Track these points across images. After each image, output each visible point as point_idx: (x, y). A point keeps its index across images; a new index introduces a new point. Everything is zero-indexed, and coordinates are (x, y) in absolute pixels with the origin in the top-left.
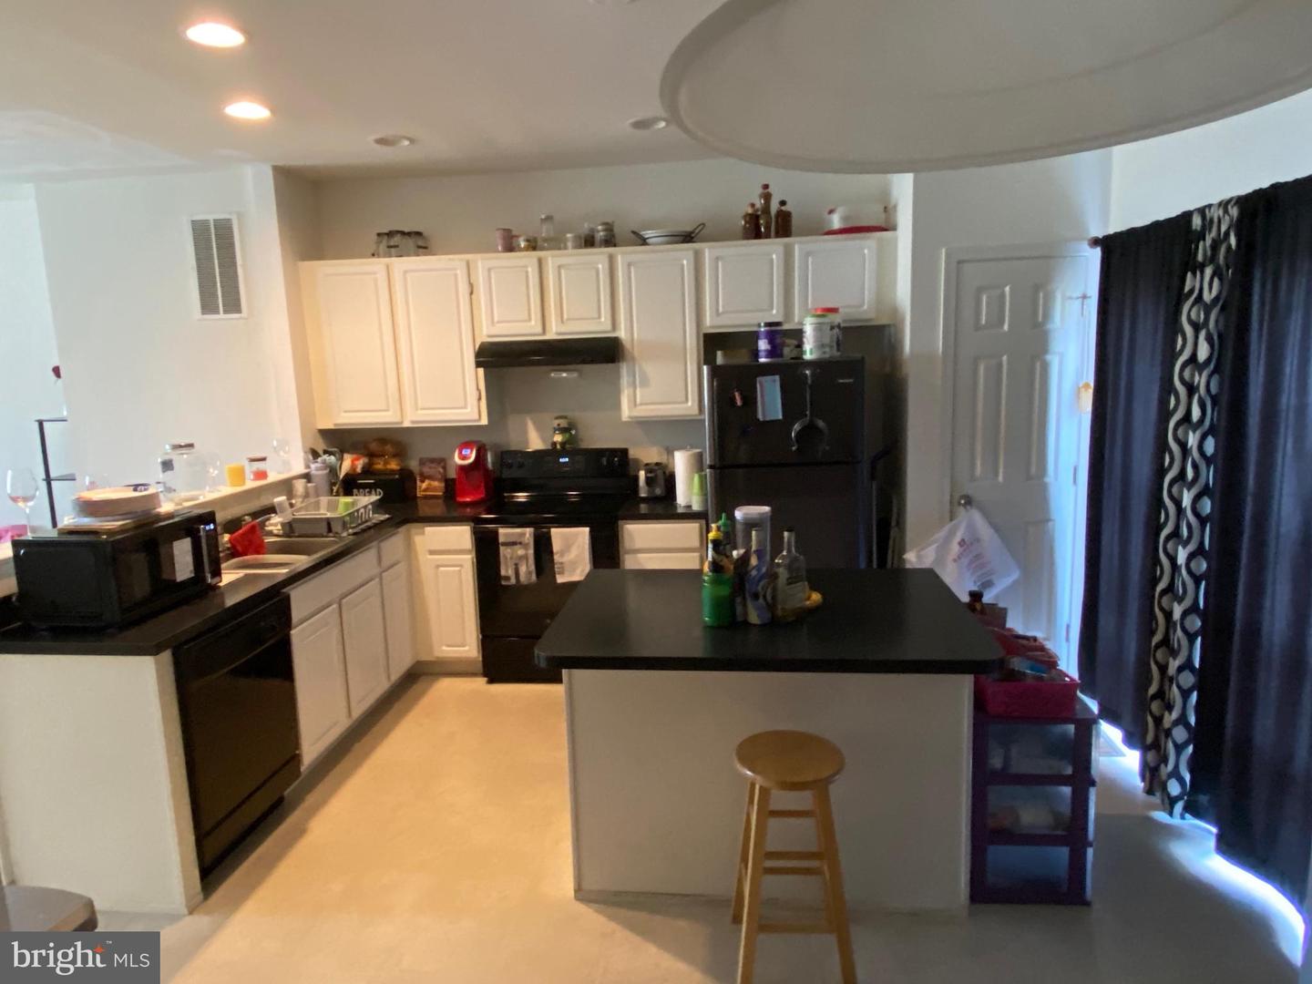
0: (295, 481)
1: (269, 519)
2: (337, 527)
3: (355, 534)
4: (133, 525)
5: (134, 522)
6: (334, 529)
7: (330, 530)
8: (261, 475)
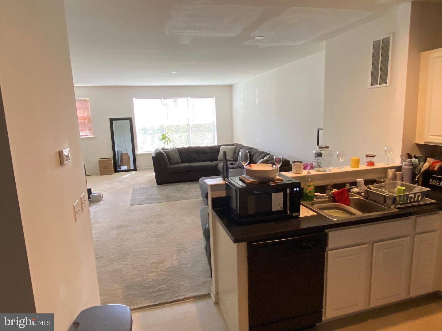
0: (389, 170)
1: (352, 189)
2: (389, 202)
3: (399, 208)
4: (258, 182)
5: (259, 181)
6: (387, 202)
7: (385, 202)
8: (372, 164)
